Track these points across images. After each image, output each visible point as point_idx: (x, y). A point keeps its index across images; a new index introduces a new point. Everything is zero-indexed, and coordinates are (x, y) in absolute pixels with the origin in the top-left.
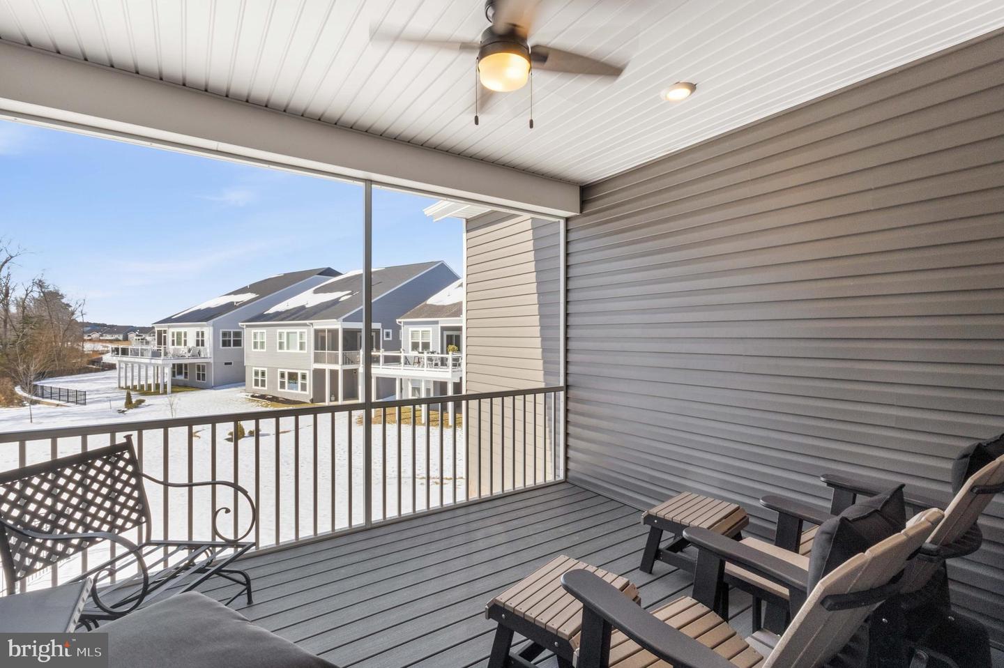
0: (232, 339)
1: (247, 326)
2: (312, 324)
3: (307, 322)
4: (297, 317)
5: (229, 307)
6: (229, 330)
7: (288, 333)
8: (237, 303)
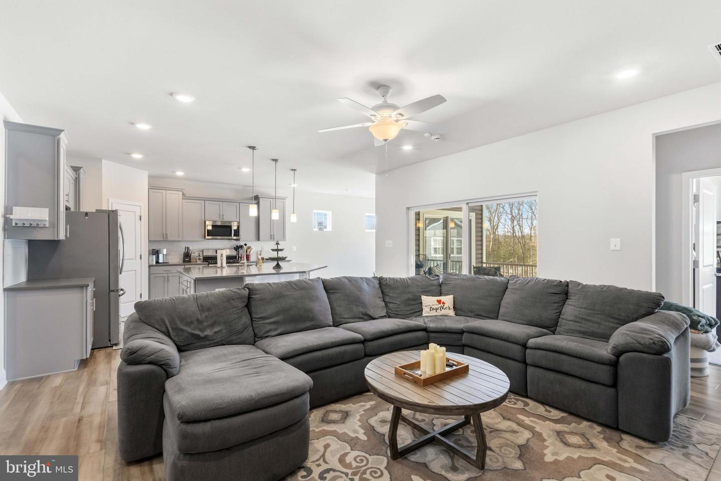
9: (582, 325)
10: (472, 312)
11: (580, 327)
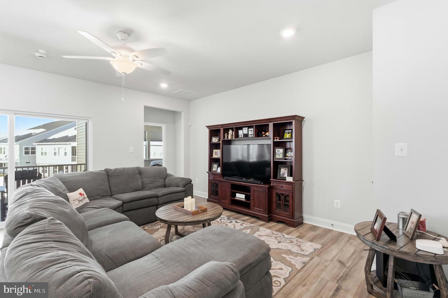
0: (30, 151)
1: (38, 145)
2: (70, 144)
3: (68, 143)
4: (63, 141)
5: (30, 135)
6: (29, 147)
7: (59, 148)
8: (33, 133)
9: (154, 184)
10: (98, 195)
11: (154, 185)
